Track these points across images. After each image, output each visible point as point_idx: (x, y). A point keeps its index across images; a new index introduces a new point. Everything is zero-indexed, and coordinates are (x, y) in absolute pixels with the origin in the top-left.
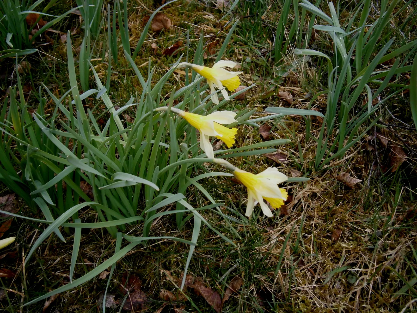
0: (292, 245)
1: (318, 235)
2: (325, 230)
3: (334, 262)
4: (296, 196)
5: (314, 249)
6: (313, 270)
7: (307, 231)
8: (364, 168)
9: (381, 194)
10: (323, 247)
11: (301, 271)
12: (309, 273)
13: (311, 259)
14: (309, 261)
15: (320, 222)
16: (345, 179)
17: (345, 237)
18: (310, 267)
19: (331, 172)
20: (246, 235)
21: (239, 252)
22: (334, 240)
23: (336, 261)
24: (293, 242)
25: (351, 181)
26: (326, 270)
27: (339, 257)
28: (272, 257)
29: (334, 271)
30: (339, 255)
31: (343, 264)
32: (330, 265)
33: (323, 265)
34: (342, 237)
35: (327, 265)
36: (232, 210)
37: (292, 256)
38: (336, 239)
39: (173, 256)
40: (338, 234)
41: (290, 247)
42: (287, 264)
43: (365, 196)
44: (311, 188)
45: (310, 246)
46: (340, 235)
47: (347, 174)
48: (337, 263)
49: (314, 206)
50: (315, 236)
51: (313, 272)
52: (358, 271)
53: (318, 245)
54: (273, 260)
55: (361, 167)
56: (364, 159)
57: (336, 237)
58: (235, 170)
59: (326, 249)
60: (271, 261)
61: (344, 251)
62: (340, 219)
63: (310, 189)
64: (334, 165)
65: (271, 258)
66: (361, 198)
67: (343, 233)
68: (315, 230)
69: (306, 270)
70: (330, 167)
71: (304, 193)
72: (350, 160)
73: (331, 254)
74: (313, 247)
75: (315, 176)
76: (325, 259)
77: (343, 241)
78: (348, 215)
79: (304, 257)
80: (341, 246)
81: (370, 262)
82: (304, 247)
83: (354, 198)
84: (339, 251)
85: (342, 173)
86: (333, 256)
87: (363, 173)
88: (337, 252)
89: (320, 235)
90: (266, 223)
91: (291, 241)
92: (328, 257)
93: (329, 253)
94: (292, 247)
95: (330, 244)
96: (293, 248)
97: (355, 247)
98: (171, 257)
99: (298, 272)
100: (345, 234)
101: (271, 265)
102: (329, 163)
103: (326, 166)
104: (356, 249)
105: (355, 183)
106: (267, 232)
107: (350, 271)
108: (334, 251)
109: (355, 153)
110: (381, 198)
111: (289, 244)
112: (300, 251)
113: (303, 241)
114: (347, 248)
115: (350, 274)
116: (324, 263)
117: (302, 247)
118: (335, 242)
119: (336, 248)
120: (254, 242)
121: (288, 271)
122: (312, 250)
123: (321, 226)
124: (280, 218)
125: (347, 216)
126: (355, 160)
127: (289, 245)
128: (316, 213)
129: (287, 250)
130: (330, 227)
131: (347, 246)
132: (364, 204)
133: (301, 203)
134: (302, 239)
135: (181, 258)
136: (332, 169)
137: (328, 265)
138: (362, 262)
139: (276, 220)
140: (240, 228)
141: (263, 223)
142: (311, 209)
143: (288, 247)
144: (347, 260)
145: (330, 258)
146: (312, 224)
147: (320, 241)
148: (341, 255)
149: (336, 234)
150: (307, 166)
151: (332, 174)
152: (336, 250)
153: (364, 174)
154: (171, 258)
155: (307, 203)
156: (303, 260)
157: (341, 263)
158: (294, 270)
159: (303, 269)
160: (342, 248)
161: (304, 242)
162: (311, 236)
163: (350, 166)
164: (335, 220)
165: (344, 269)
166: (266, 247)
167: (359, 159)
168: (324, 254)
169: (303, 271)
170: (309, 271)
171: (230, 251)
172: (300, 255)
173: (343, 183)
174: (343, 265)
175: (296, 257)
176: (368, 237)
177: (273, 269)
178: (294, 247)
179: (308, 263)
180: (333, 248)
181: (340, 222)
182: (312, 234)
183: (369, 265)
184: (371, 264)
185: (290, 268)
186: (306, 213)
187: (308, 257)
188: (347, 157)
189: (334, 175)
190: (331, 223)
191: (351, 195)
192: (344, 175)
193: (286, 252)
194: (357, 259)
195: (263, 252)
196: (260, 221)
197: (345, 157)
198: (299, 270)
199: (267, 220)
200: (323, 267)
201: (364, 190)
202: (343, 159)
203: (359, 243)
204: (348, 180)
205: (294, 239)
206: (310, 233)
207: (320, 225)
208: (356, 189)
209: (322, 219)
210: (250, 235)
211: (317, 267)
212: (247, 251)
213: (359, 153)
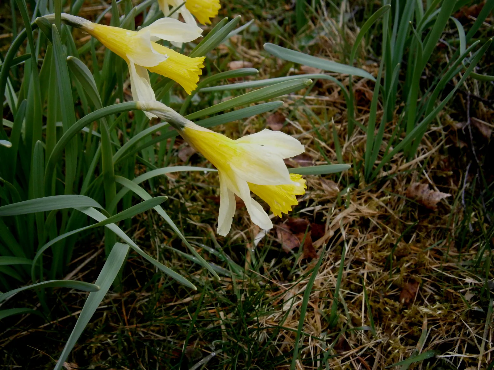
0: (325, 313)
1: (374, 294)
2: (387, 283)
3: (406, 345)
4: (330, 223)
5: (367, 319)
6: (366, 360)
7: (352, 286)
8: (452, 176)
9: (486, 221)
10: (385, 316)
11: (343, 361)
12: (359, 367)
13: (362, 338)
14: (359, 343)
15: (377, 270)
16: (419, 194)
17: (425, 296)
18: (360, 354)
19: (393, 184)
20: (238, 297)
21: (223, 327)
22: (405, 302)
23: (411, 341)
24: (327, 306)
25: (431, 197)
26: (393, 360)
27: (416, 334)
28: (286, 336)
29: (409, 361)
30: (415, 329)
31: (426, 346)
32: (399, 350)
33: (385, 350)
34: (419, 298)
35: (393, 350)
36: (212, 251)
37: (325, 333)
38: (408, 301)
39: (97, 338)
40: (412, 292)
41: (322, 316)
42: (315, 348)
43: (457, 224)
44: (359, 208)
45: (359, 315)
46: (415, 293)
47: (422, 185)
48: (415, 344)
49: (366, 242)
50: (368, 296)
51: (366, 363)
52: (457, 359)
53: (374, 312)
54: (287, 341)
55: (446, 174)
56: (450, 164)
57: (409, 297)
58: (186, 126)
59: (390, 320)
60: (284, 343)
61: (425, 322)
62: (414, 263)
63: (357, 210)
64: (399, 171)
65: (283, 337)
66: (450, 228)
67: (421, 289)
68: (368, 284)
69: (352, 359)
70: (391, 174)
71: (345, 218)
72: (426, 162)
73: (401, 328)
74: (365, 317)
75: (364, 190)
76: (390, 339)
77: (421, 304)
78: (430, 257)
79: (348, 335)
80: (419, 312)
81: (481, 340)
82: (348, 316)
83: (437, 229)
84: (416, 322)
85: (413, 184)
86: (403, 332)
87: (450, 185)
88: (411, 325)
89: (377, 294)
90: (277, 275)
91: (322, 306)
92: (396, 335)
93: (396, 326)
94: (324, 316)
95: (397, 310)
96: (326, 318)
97: (446, 313)
98: (93, 340)
99: (337, 364)
100: (425, 291)
101: (285, 351)
102: (390, 168)
103: (384, 174)
104: (449, 317)
105: (438, 200)
106: (276, 289)
107: (441, 360)
108: (406, 323)
109: (434, 150)
110: (487, 228)
111: (320, 310)
112: (341, 323)
113: (346, 306)
114: (431, 316)
115: (439, 365)
116: (389, 345)
117: (345, 315)
118: (407, 306)
119: (410, 317)
120: (253, 309)
121: (318, 362)
122: (363, 321)
123: (379, 277)
124: (302, 266)
125: (427, 257)
126: (435, 163)
127: (319, 313)
128: (369, 254)
129: (315, 322)
130: (397, 277)
131: (431, 312)
132: (456, 237)
133: (341, 234)
134: (343, 302)
135: (113, 342)
136: (395, 178)
137: (396, 349)
138: (463, 342)
139: (295, 269)
140: (227, 284)
141: (271, 273)
142: (361, 248)
143: (318, 317)
144: (433, 338)
145: (399, 336)
146: (363, 274)
147: (378, 306)
148: (421, 330)
149: (408, 291)
150: (351, 172)
151: (396, 187)
152: (409, 321)
153: (453, 186)
154: (92, 343)
155: (353, 237)
156: (347, 340)
157: (420, 345)
158: (330, 360)
159: (348, 359)
160: (422, 317)
161: (348, 307)
162: (360, 294)
163: (429, 173)
164: (406, 265)
165: (428, 356)
166: (275, 317)
167: (442, 162)
168: (387, 330)
169: (348, 363)
170: (358, 361)
171: (205, 325)
172: (340, 330)
173: (417, 201)
174: (426, 349)
175: (332, 334)
176: (470, 293)
177: (287, 360)
178: (328, 315)
179: (356, 346)
180: (403, 317)
181: (415, 267)
182: (363, 293)
183: (478, 346)
184: (483, 344)
185: (322, 356)
186: (351, 255)
187: (356, 335)
188: (422, 157)
189: (400, 189)
190: (398, 271)
191: (431, 222)
192: (417, 188)
193: (313, 325)
194: (453, 335)
195: (269, 327)
196: (266, 270)
197: (418, 156)
198: (339, 361)
199: (278, 269)
200: (386, 353)
201: (453, 215)
202: (414, 161)
203: (454, 305)
204: (425, 196)
205: (329, 303)
206: (359, 290)
207: (378, 275)
208: (440, 212)
209: (381, 266)
210: (245, 295)
211: (375, 354)
212: (239, 325)
213: (441, 151)
